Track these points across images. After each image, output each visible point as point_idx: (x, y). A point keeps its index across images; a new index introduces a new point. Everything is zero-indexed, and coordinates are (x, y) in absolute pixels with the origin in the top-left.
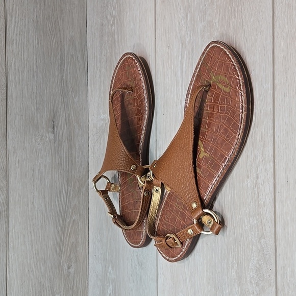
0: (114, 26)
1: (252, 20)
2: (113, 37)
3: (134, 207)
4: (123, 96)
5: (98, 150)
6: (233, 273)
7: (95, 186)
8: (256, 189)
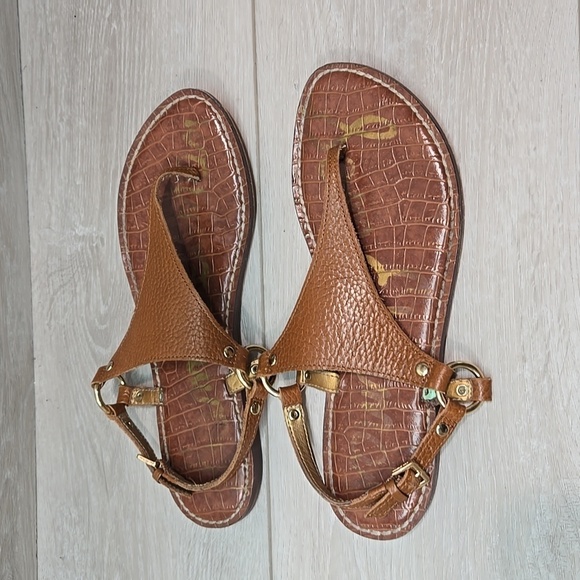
0: (119, 23)
1: (528, 50)
2: (114, 47)
3: (215, 436)
4: (168, 186)
5: (65, 309)
6: (488, 553)
7: (99, 394)
8: (545, 382)
